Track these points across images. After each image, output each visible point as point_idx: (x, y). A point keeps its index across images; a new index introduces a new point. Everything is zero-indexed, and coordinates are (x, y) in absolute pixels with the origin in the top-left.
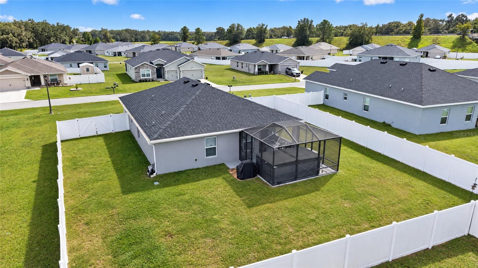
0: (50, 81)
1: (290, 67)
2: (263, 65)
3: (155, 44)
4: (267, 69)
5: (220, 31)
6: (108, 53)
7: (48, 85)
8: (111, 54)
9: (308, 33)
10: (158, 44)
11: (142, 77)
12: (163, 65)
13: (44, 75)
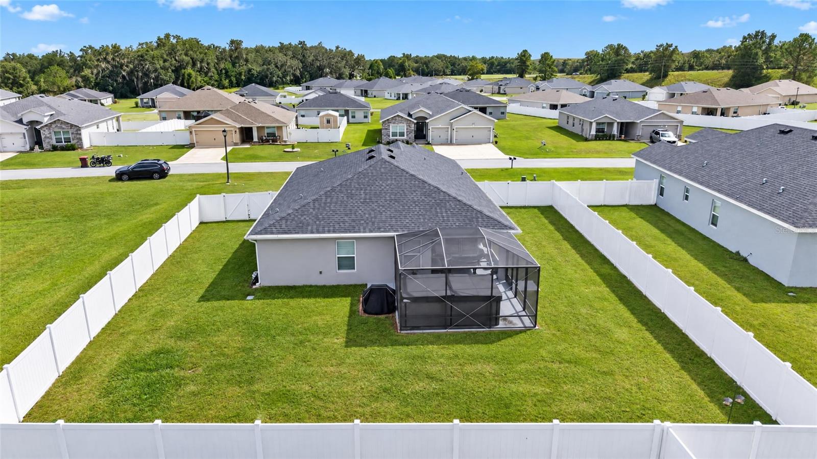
0: (266, 135)
1: (658, 129)
2: (608, 123)
3: (472, 79)
4: (615, 130)
5: (591, 57)
6: (389, 94)
7: (262, 141)
8: (393, 95)
9: (761, 60)
10: (479, 80)
11: (392, 136)
12: (427, 119)
13: (258, 128)
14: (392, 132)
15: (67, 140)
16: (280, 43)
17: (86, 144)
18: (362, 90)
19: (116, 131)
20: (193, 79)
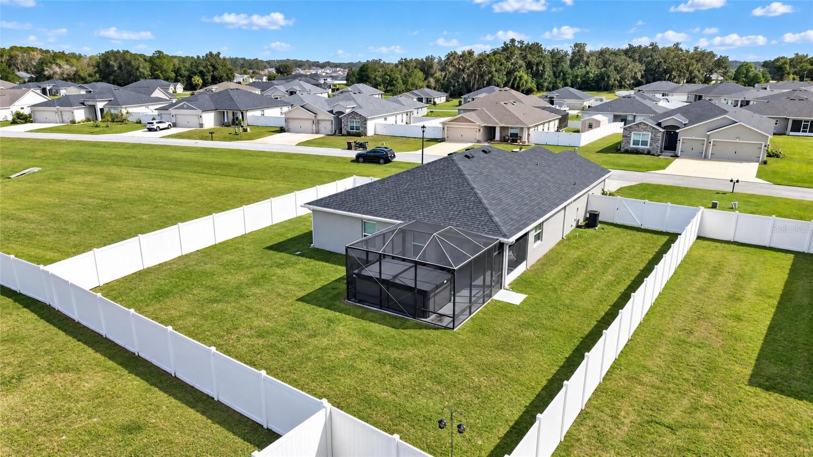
0: (509, 135)
8: (729, 102)
11: (633, 145)
12: (678, 128)
13: (501, 128)
14: (634, 140)
15: (358, 128)
16: (629, 45)
17: (370, 132)
18: (696, 96)
19: (405, 124)
20: (523, 81)
